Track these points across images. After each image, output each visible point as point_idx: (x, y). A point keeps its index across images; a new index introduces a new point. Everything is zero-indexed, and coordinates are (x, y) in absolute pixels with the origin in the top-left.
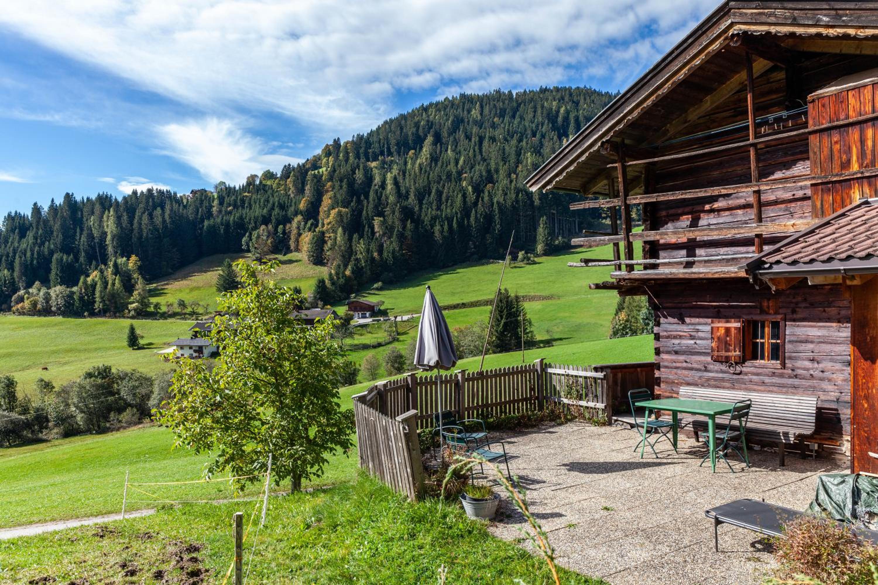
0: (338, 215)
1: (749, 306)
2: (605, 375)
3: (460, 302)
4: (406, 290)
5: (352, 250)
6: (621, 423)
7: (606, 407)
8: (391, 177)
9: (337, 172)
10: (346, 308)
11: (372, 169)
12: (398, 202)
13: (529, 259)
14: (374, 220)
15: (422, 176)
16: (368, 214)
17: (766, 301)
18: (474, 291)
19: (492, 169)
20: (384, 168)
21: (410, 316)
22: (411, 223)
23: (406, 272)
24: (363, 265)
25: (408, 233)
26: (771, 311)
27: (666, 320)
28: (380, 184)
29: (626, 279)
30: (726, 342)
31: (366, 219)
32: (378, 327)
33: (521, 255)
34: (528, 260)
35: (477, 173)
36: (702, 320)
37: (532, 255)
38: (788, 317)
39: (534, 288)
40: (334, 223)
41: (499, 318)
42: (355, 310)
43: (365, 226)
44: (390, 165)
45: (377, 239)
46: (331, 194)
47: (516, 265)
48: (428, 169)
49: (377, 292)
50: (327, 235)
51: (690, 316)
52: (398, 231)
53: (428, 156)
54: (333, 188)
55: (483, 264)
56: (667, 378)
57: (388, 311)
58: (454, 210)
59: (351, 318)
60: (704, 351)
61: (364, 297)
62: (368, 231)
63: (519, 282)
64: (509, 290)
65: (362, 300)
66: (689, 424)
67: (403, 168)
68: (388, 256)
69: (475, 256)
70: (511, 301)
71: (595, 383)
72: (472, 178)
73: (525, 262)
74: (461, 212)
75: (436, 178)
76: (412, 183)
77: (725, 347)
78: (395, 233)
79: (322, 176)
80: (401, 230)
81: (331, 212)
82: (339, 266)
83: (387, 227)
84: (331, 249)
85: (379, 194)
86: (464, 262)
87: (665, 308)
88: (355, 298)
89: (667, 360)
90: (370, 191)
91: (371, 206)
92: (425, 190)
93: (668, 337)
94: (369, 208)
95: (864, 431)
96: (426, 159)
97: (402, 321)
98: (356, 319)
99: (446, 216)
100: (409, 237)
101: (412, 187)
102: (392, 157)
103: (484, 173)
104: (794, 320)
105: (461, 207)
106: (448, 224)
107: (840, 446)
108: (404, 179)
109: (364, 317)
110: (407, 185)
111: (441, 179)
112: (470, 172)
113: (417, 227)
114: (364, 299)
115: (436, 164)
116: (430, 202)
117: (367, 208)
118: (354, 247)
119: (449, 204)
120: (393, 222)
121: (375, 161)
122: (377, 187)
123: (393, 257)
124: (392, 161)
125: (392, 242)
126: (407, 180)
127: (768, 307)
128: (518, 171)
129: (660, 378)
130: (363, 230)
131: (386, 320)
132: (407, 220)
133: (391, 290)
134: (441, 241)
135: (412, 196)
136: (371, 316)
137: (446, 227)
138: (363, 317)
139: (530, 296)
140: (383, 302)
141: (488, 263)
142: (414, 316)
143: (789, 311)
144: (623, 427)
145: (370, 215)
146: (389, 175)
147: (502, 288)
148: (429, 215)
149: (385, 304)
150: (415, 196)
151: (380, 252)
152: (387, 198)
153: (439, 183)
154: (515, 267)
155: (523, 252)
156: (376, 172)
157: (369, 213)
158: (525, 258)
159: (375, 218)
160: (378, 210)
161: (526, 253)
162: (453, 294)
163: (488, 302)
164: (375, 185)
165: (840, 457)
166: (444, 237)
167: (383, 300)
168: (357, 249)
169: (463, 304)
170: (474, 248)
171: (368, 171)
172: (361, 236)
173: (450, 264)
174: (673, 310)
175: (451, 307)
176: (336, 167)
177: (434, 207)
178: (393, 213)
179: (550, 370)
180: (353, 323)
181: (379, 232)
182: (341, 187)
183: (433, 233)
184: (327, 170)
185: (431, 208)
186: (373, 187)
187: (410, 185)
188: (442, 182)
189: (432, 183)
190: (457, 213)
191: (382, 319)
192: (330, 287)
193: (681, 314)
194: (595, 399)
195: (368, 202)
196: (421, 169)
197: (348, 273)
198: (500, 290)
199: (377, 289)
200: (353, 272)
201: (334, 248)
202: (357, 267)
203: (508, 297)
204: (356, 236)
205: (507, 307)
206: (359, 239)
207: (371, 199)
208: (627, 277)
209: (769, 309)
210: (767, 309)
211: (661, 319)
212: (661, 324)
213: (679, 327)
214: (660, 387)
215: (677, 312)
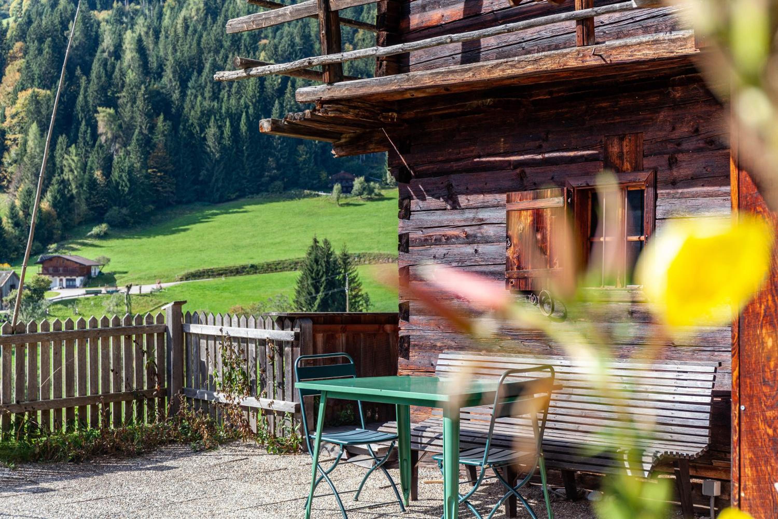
0: (31, 102)
1: (582, 156)
2: (297, 336)
3: (249, 262)
4: (152, 239)
5: (54, 164)
6: (329, 446)
7: (297, 408)
8: (133, 37)
9: (35, 25)
10: (38, 269)
11: (99, 24)
12: (143, 82)
13: (371, 191)
14: (97, 112)
15: (189, 39)
16: (86, 102)
17: (616, 141)
18: (274, 244)
19: (313, 34)
20: (122, 23)
21: (155, 286)
22: (165, 120)
23: (152, 207)
24: (74, 192)
25: (159, 139)
26: (627, 166)
27: (421, 203)
28: (112, 49)
29: (327, 102)
30: (535, 246)
31: (83, 111)
32: (95, 305)
33: (358, 183)
34: (370, 193)
35: (286, 39)
36: (490, 198)
37: (377, 185)
38: (660, 176)
39: (378, 242)
40: (23, 114)
41: (313, 291)
42: (56, 273)
43: (79, 123)
44: (132, 18)
45: (101, 146)
46: (20, 63)
47: (349, 200)
48: (200, 27)
49: (97, 242)
50: (10, 136)
51: (468, 192)
52: (141, 133)
53: (202, 5)
54: (26, 52)
55: (291, 198)
56: (421, 337)
57: (116, 276)
58: (242, 101)
59: (47, 287)
60: (491, 269)
61: (74, 249)
62: (85, 132)
63: (353, 231)
64: (333, 244)
65: (69, 255)
67: (156, 23)
68: (120, 177)
69: (278, 183)
70: (335, 262)
71: (281, 354)
72: (276, 47)
73: (365, 196)
74: (254, 105)
75: (213, 44)
76: (170, 51)
77: (534, 256)
78: (135, 137)
79: (6, 31)
80: (146, 132)
81: (20, 95)
82: (29, 193)
83: (120, 126)
84: (15, 161)
85: (109, 67)
86: (258, 191)
87: (419, 175)
88: (56, 251)
90: (92, 61)
91: (93, 87)
92: (192, 64)
93: (425, 242)
94: (90, 90)
95: (765, 420)
96: (198, 10)
97: (141, 295)
98: (56, 289)
99: (228, 109)
100: (160, 146)
101: (170, 58)
102: (138, 3)
103: (297, 40)
104: (674, 184)
105: (254, 96)
106: (232, 125)
108: (156, 43)
109: (71, 286)
110: (162, 53)
111: (222, 46)
112: (274, 37)
113: (175, 128)
114: (73, 253)
115: (214, 20)
116: (200, 85)
117: (86, 91)
118: (58, 160)
119: (234, 90)
120: (132, 118)
121: (106, 9)
122: (106, 55)
123: (129, 180)
124: (137, 10)
125: (128, 153)
126: (161, 46)
127: (621, 156)
128: (356, 40)
129: (408, 337)
130: (77, 130)
131: (112, 292)
132: (158, 115)
133: (123, 238)
134: (217, 155)
135: (168, 74)
136: (85, 285)
137: (227, 130)
138: (68, 287)
139: (370, 255)
140: (109, 260)
141: (300, 196)
142: (164, 285)
143: (664, 160)
145: (91, 103)
146: (129, 36)
147: (321, 239)
148: (198, 109)
149: (111, 264)
150: (174, 72)
151: (107, 170)
152: (123, 75)
153: (217, 52)
154: (348, 205)
155: (362, 179)
156: (105, 28)
157: (90, 99)
158: (364, 189)
159: (100, 109)
160: (106, 96)
161: (367, 180)
162: (236, 248)
163: (297, 263)
164: (104, 51)
166: (223, 149)
167: (108, 255)
168: (65, 162)
169: (252, 266)
170: (278, 168)
171: (92, 25)
172: (73, 141)
173: (233, 196)
174: (433, 179)
175: (231, 272)
176: (33, 16)
177: (207, 95)
178: (134, 101)
179: (194, 329)
180: (49, 296)
181: (106, 134)
182: (40, 51)
183: (205, 139)
184: (15, 21)
185: (202, 95)
186: (98, 54)
187: (166, 54)
188: (222, 51)
189: (206, 51)
190: (247, 107)
191: (103, 290)
192: (11, 230)
193: (449, 187)
194: (280, 391)
195: (89, 81)
196: (187, 27)
197: (45, 205)
198: (316, 241)
199: (98, 236)
200: (55, 205)
201: (22, 159)
202: (63, 195)
203: (329, 255)
204: (62, 139)
205: (327, 272)
206: (69, 146)
207: (93, 75)
209: (623, 160)
210: (617, 162)
211: (412, 201)
212: (412, 213)
213: (445, 217)
214: (408, 359)
215: (442, 183)
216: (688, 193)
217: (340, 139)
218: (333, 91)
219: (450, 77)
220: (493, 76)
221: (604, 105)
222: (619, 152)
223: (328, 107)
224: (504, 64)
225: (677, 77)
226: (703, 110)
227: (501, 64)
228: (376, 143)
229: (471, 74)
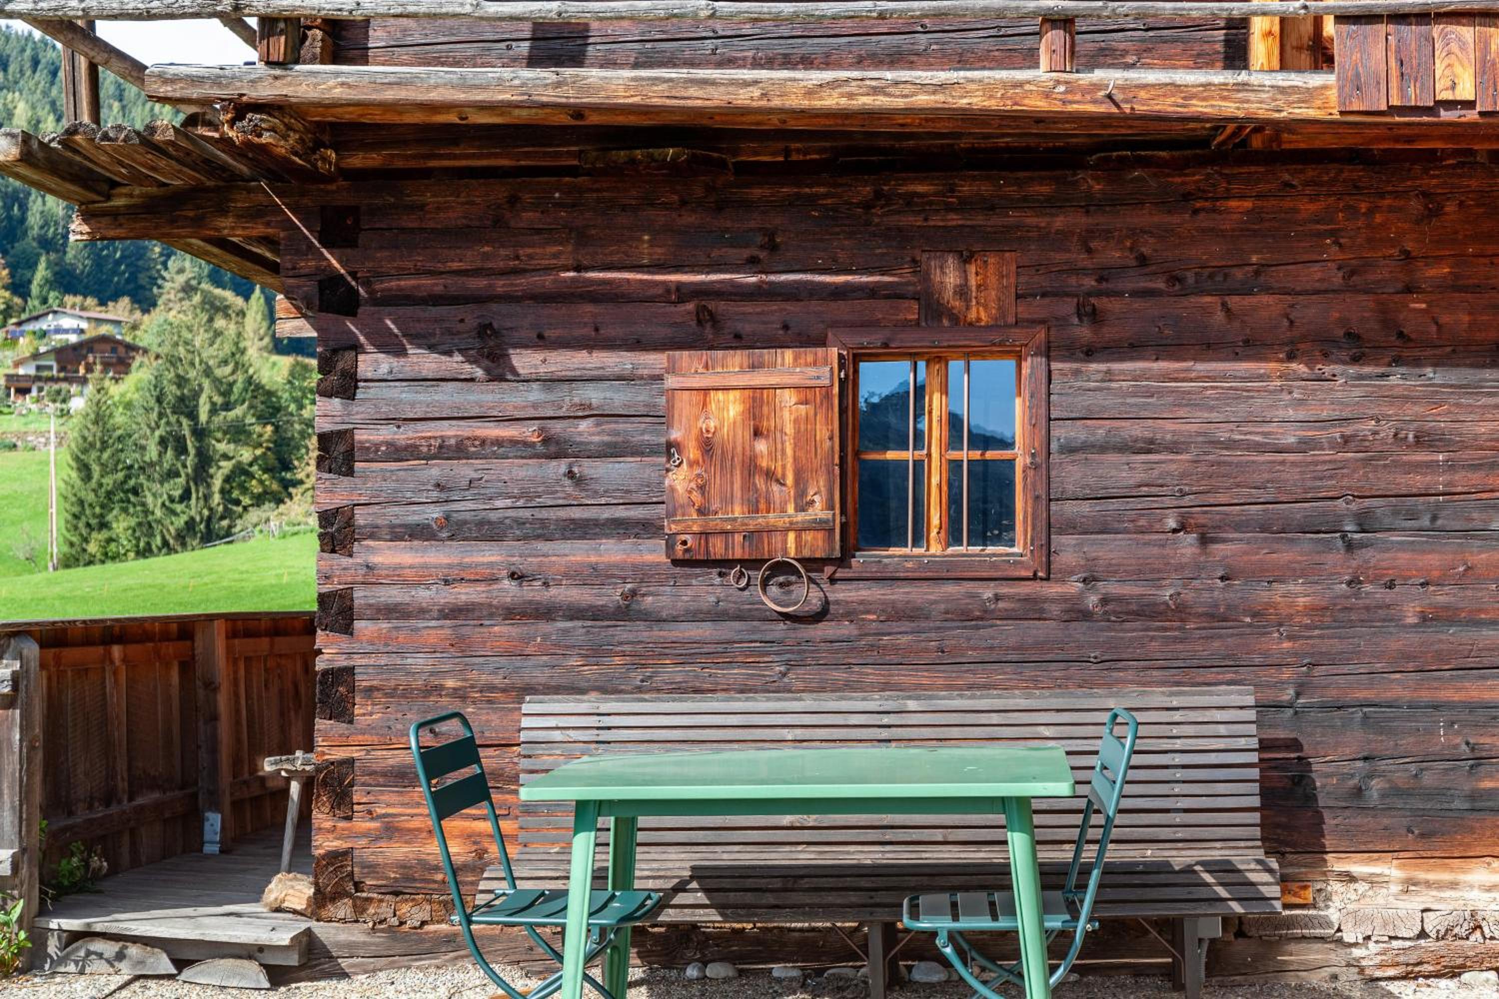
2: (15, 680)
6: (110, 948)
7: (16, 861)
17: (951, 263)
26: (980, 312)
27: (392, 362)
29: (258, 107)
30: (751, 466)
36: (608, 360)
38: (1057, 336)
56: (392, 669)
60: (621, 513)
66: (681, 888)
77: (748, 486)
89: (397, 576)
93: (407, 452)
104: (1089, 353)
107: (1314, 906)
127: (963, 293)
129: (350, 671)
143: (1066, 307)
144: (126, 971)
165: (1314, 954)
193: (484, 331)
208: (266, 92)
209: (968, 301)
210: (957, 303)
211: (361, 357)
212: (361, 384)
213: (472, 398)
214: (351, 722)
215: (462, 321)
216: (1122, 372)
217: (109, 198)
218: (290, 85)
219: (693, 91)
220: (818, 104)
221: (920, 189)
222: (961, 285)
223: (262, 120)
224: (854, 83)
225: (1115, 154)
226: (1156, 219)
227: (847, 81)
228: (239, 217)
229: (757, 93)
